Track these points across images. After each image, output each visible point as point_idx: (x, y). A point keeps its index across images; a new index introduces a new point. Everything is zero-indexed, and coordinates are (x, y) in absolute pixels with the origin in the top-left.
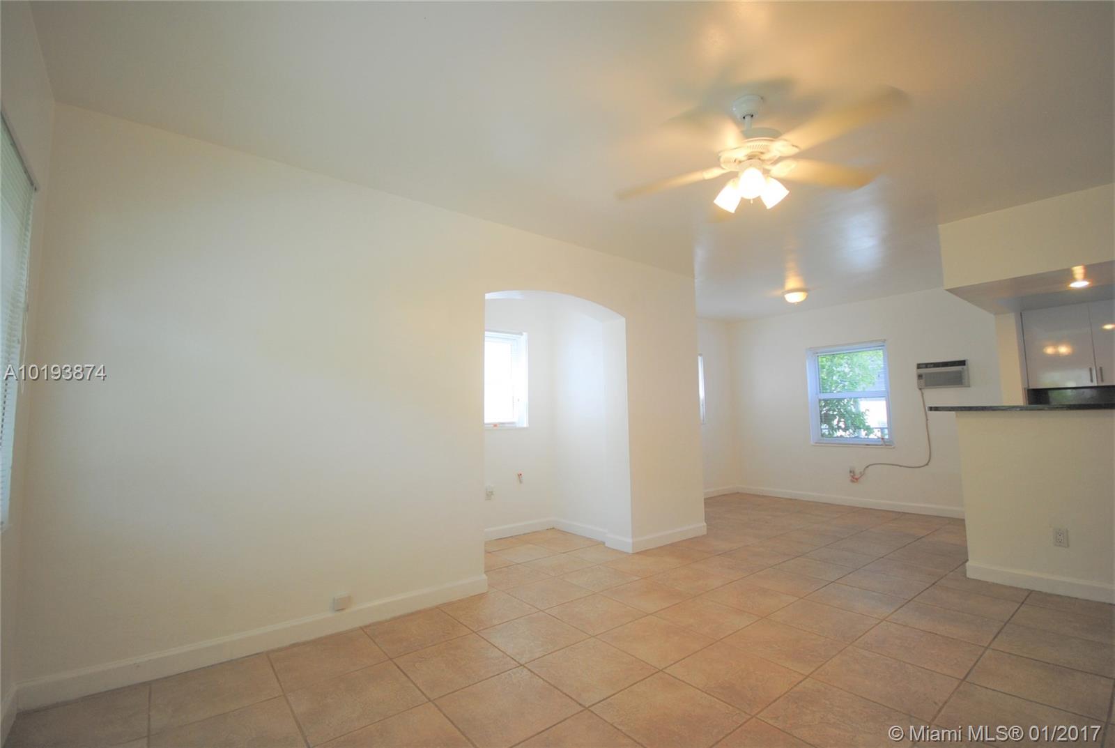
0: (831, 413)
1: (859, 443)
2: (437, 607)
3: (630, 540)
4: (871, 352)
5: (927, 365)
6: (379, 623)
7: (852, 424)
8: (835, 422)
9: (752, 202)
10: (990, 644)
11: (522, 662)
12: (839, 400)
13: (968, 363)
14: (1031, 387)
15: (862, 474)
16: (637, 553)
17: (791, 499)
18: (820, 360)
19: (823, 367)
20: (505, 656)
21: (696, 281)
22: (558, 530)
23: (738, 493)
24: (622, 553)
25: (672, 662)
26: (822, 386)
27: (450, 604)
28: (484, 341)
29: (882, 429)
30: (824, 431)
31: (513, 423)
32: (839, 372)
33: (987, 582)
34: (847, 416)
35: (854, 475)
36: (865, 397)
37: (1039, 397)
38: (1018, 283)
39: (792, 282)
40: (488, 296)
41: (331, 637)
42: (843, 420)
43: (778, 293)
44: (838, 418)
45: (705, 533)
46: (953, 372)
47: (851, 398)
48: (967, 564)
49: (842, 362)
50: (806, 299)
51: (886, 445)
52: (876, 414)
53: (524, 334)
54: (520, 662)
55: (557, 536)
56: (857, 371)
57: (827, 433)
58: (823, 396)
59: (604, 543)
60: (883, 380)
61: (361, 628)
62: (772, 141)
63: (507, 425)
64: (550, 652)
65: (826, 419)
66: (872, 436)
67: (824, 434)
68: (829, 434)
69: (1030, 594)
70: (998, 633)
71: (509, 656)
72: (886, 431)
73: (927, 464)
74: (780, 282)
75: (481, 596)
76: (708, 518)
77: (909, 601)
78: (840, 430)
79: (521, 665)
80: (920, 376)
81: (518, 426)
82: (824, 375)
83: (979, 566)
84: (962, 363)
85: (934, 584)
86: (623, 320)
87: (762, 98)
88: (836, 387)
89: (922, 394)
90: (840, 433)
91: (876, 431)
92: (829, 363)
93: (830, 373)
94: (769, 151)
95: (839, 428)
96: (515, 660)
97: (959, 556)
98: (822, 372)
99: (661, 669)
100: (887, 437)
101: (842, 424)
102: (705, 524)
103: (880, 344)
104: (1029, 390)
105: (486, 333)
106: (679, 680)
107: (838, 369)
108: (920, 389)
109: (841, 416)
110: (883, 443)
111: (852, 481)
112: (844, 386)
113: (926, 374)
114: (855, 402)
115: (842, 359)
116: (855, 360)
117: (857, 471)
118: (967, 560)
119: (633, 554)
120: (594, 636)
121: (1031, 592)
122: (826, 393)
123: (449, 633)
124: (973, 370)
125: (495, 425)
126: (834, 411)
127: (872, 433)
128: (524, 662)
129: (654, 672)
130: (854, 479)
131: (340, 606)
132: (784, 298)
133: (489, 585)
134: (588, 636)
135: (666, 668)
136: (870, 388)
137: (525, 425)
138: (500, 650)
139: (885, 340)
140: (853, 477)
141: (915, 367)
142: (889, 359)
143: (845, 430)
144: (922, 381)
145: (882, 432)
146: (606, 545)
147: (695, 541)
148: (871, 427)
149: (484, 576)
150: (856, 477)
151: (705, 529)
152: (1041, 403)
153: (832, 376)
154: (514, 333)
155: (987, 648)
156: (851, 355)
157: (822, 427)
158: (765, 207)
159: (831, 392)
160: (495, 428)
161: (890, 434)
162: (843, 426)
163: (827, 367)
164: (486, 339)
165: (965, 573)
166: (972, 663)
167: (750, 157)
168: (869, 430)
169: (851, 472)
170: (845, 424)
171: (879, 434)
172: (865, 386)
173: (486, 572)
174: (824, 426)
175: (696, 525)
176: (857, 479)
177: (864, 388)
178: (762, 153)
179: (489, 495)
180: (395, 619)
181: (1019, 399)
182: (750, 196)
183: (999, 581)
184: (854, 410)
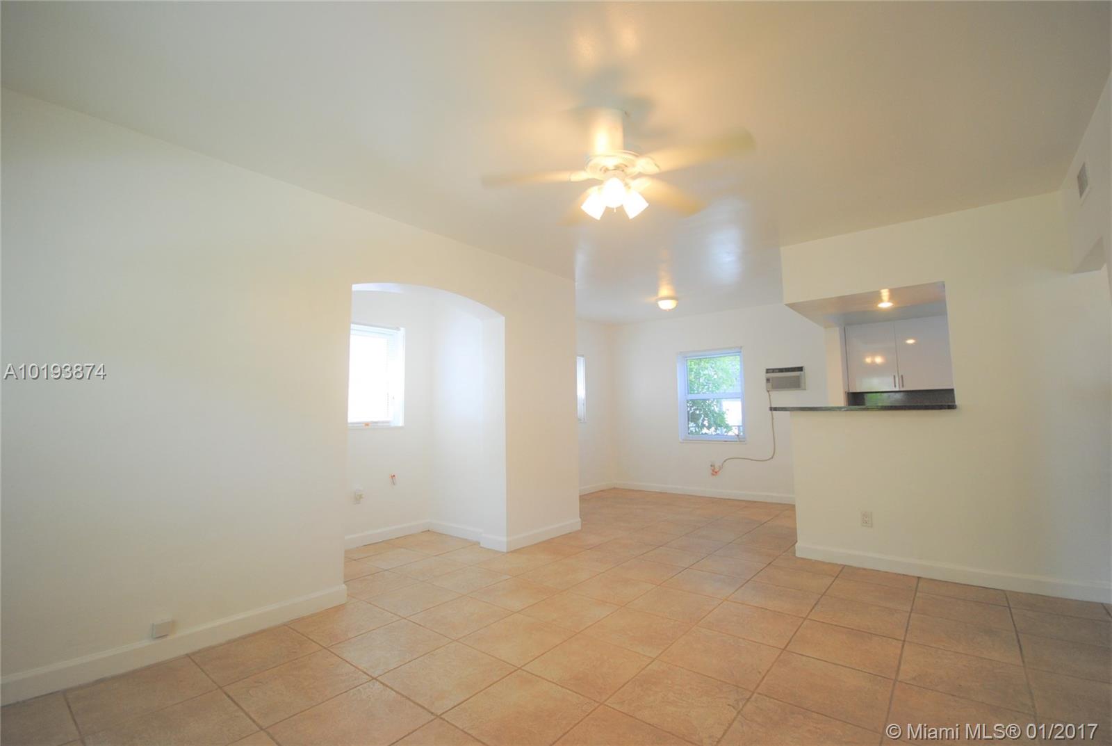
0: (698, 412)
1: (719, 439)
2: (285, 625)
3: (504, 539)
4: (731, 357)
5: (773, 371)
6: (213, 648)
7: (715, 423)
8: (700, 421)
9: (615, 211)
10: (807, 616)
11: (375, 675)
12: (704, 400)
13: (806, 370)
14: (851, 391)
15: (721, 468)
16: (512, 552)
17: (661, 493)
18: (689, 363)
19: (691, 370)
20: (357, 670)
21: (576, 284)
22: (434, 532)
23: (614, 488)
24: (497, 552)
25: (532, 659)
26: (690, 389)
27: (298, 620)
28: (349, 334)
29: (739, 427)
30: (691, 429)
31: (388, 422)
32: (705, 375)
33: (811, 560)
34: (710, 415)
35: (715, 469)
36: (726, 398)
37: (856, 400)
38: (844, 301)
39: (665, 291)
40: (356, 287)
41: (149, 668)
42: (706, 419)
43: (652, 299)
44: (703, 416)
45: (580, 528)
46: (794, 377)
47: (714, 399)
48: (797, 545)
49: (708, 365)
50: (676, 307)
51: (740, 441)
52: (733, 413)
53: (402, 329)
54: (373, 675)
55: (432, 539)
56: (720, 374)
57: (694, 431)
58: (691, 397)
59: (479, 543)
60: (740, 383)
61: (188, 656)
62: (637, 156)
63: (379, 424)
64: (407, 661)
65: (693, 418)
66: (730, 433)
67: (692, 431)
68: (696, 431)
69: (843, 568)
70: (816, 604)
71: (361, 670)
72: (741, 428)
73: (772, 458)
74: (655, 291)
75: (339, 608)
76: (583, 514)
77: (748, 581)
78: (705, 428)
79: (373, 678)
80: (768, 380)
81: (392, 425)
82: (692, 377)
83: (805, 547)
84: (800, 369)
85: (770, 564)
86: (504, 318)
87: (626, 113)
88: (703, 388)
89: (770, 396)
90: (705, 430)
91: (734, 428)
92: (696, 367)
93: (698, 375)
94: (633, 166)
95: (703, 426)
96: (368, 675)
97: (790, 538)
98: (691, 375)
99: (519, 666)
100: (742, 434)
101: (706, 423)
102: (580, 519)
103: (738, 350)
104: (848, 393)
105: (352, 325)
106: (537, 676)
107: (705, 373)
108: (768, 391)
109: (706, 415)
110: (739, 439)
111: (713, 474)
112: (709, 388)
113: (773, 378)
114: (717, 402)
115: (708, 363)
116: (718, 364)
117: (717, 465)
118: (797, 541)
119: (508, 553)
120: (456, 640)
121: (844, 566)
122: (694, 393)
123: (295, 652)
124: (809, 376)
125: (367, 424)
126: (700, 410)
127: (731, 430)
128: (377, 675)
129: (513, 670)
130: (715, 473)
131: (161, 632)
132: (658, 305)
133: (348, 595)
134: (450, 641)
135: (525, 665)
136: (731, 390)
137: (401, 424)
138: (352, 665)
139: (741, 347)
140: (713, 471)
141: (765, 371)
142: (744, 364)
143: (709, 428)
144: (770, 384)
145: (739, 430)
146: (481, 545)
147: (569, 536)
148: (730, 425)
149: (344, 586)
150: (716, 470)
151: (580, 524)
152: (858, 405)
153: (699, 379)
154: (388, 328)
155: (805, 619)
156: (714, 359)
157: (690, 426)
158: (627, 217)
159: (698, 393)
160: (367, 427)
161: (744, 432)
162: (707, 425)
163: (694, 370)
164: (352, 332)
165: (794, 553)
166: (792, 634)
167: (617, 168)
168: (728, 427)
169: (711, 466)
170: (709, 423)
171: (737, 432)
172: (725, 388)
173: (345, 582)
174: (691, 424)
175: (572, 522)
176: (716, 472)
177: (725, 390)
178: (626, 166)
179: (358, 498)
180: (230, 642)
181: (841, 401)
182: (614, 205)
183: (820, 559)
184: (717, 410)
